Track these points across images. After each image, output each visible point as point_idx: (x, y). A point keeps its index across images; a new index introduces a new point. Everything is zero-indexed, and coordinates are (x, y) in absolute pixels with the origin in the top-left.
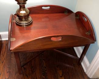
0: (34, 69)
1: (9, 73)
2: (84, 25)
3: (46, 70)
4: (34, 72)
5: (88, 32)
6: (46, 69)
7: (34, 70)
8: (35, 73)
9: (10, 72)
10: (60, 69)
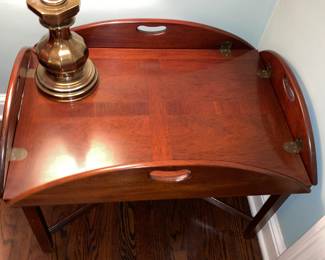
0: (93, 240)
1: (9, 245)
2: (283, 111)
3: (133, 247)
4: (94, 248)
5: (294, 140)
6: (133, 243)
7: (94, 244)
8: (95, 253)
9: (12, 241)
10: (182, 248)
